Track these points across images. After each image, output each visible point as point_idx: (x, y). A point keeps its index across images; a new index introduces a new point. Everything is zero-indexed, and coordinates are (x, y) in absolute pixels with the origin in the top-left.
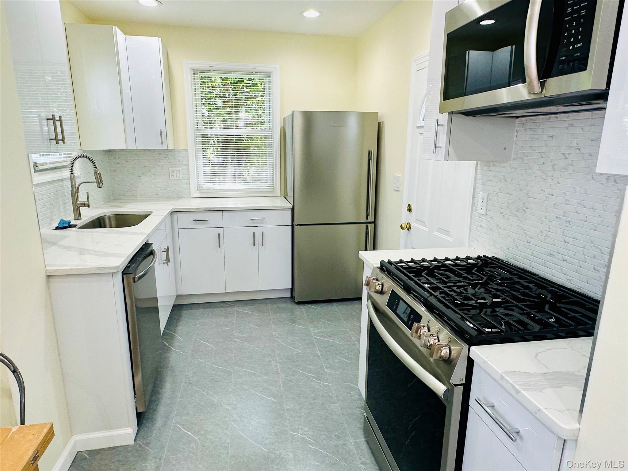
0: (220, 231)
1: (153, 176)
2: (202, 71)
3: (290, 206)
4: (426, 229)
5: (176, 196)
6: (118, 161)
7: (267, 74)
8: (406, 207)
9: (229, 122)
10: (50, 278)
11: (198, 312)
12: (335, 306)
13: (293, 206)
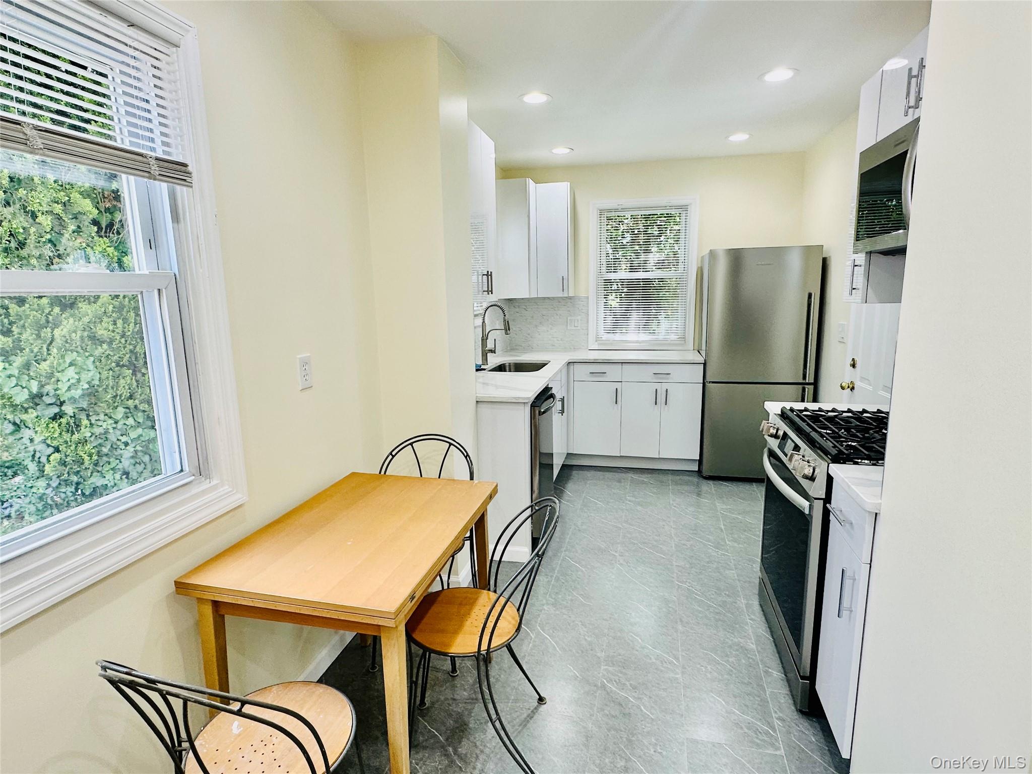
0: (618, 385)
1: (550, 326)
2: (610, 211)
3: (702, 360)
4: (870, 388)
5: (572, 348)
6: (517, 310)
7: (684, 208)
8: (850, 361)
9: (635, 263)
10: (479, 403)
11: (589, 474)
12: (755, 486)
13: (705, 360)
